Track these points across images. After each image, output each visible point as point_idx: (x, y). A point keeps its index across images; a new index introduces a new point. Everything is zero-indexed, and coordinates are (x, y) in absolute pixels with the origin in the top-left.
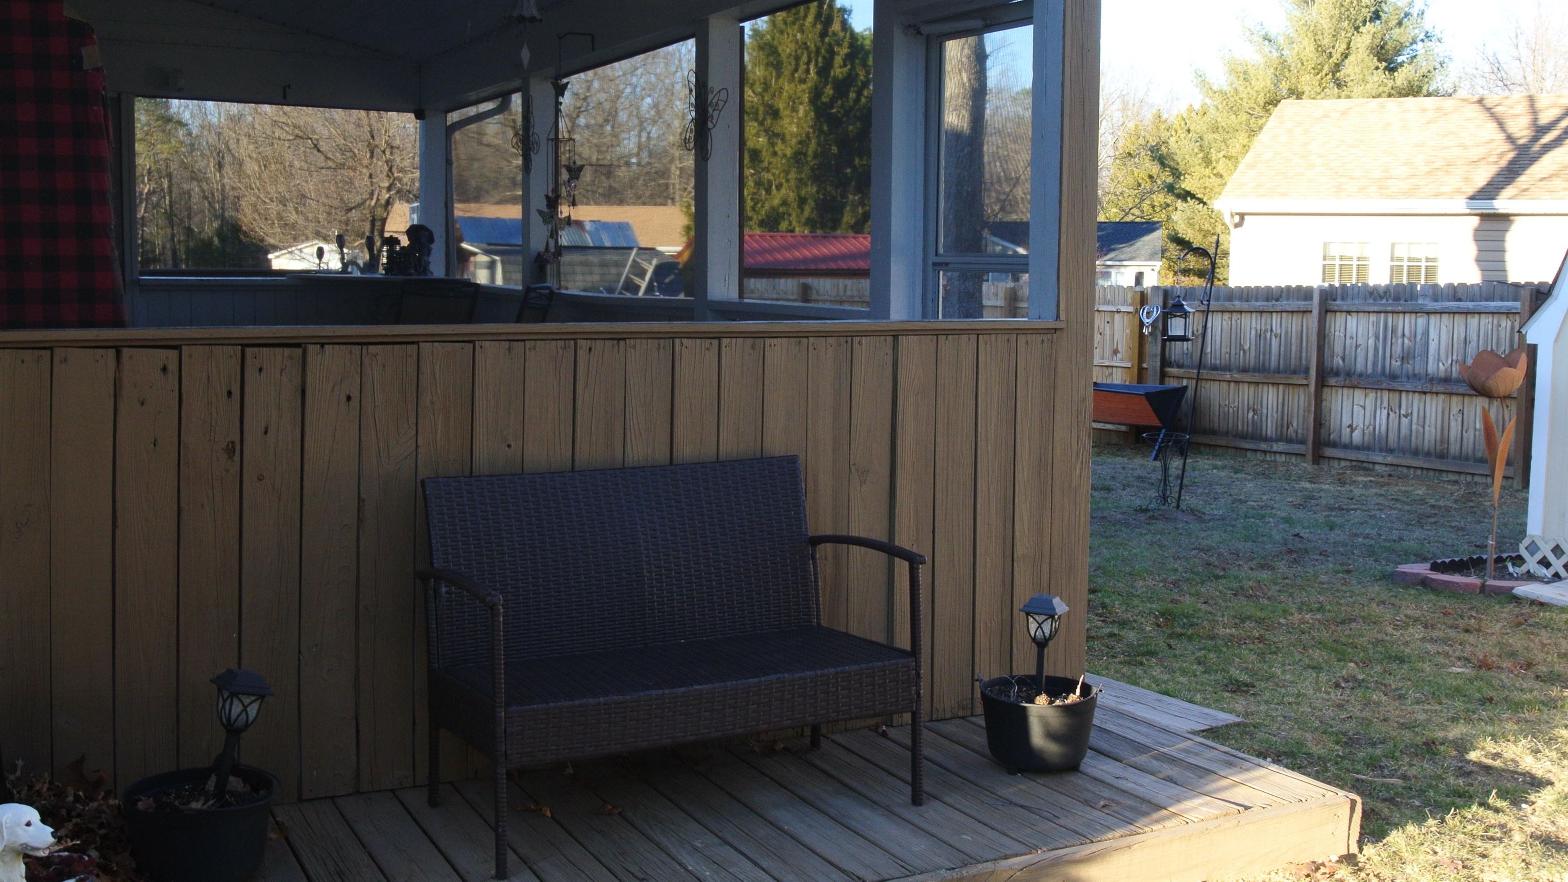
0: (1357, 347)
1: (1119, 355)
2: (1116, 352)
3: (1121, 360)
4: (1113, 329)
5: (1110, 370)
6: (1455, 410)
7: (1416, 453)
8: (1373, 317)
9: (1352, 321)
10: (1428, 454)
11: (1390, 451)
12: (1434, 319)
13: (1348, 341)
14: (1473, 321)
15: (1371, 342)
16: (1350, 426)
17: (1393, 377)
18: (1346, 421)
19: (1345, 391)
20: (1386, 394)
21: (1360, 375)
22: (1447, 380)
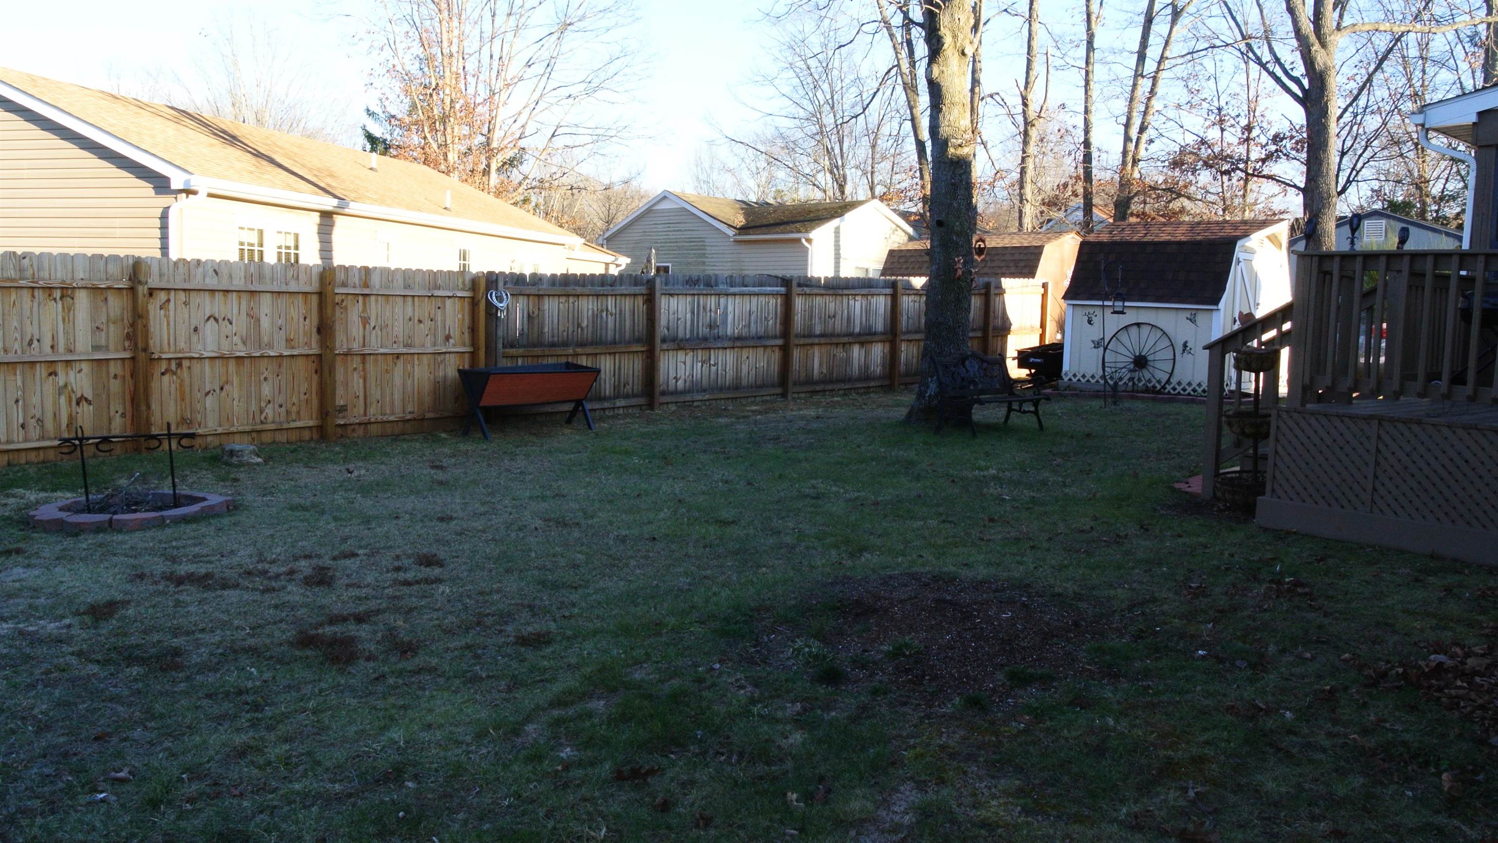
0: (678, 319)
1: (452, 341)
2: (448, 338)
3: (454, 345)
4: (444, 315)
5: (442, 356)
6: (744, 357)
7: (721, 389)
8: (689, 298)
9: (673, 301)
10: (729, 388)
11: (705, 391)
12: (730, 299)
13: (671, 317)
14: (754, 300)
15: (689, 316)
16: (676, 378)
17: (705, 339)
18: (672, 374)
19: (671, 353)
20: (700, 352)
21: (682, 340)
22: (739, 338)
